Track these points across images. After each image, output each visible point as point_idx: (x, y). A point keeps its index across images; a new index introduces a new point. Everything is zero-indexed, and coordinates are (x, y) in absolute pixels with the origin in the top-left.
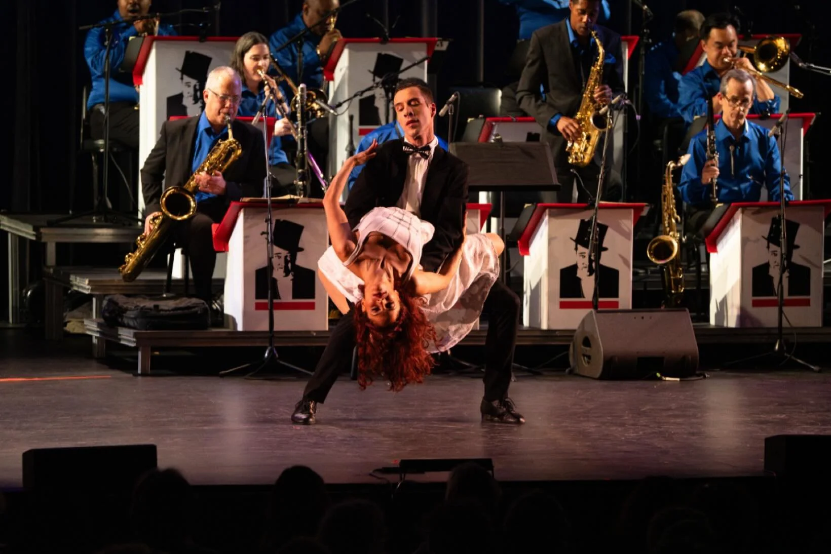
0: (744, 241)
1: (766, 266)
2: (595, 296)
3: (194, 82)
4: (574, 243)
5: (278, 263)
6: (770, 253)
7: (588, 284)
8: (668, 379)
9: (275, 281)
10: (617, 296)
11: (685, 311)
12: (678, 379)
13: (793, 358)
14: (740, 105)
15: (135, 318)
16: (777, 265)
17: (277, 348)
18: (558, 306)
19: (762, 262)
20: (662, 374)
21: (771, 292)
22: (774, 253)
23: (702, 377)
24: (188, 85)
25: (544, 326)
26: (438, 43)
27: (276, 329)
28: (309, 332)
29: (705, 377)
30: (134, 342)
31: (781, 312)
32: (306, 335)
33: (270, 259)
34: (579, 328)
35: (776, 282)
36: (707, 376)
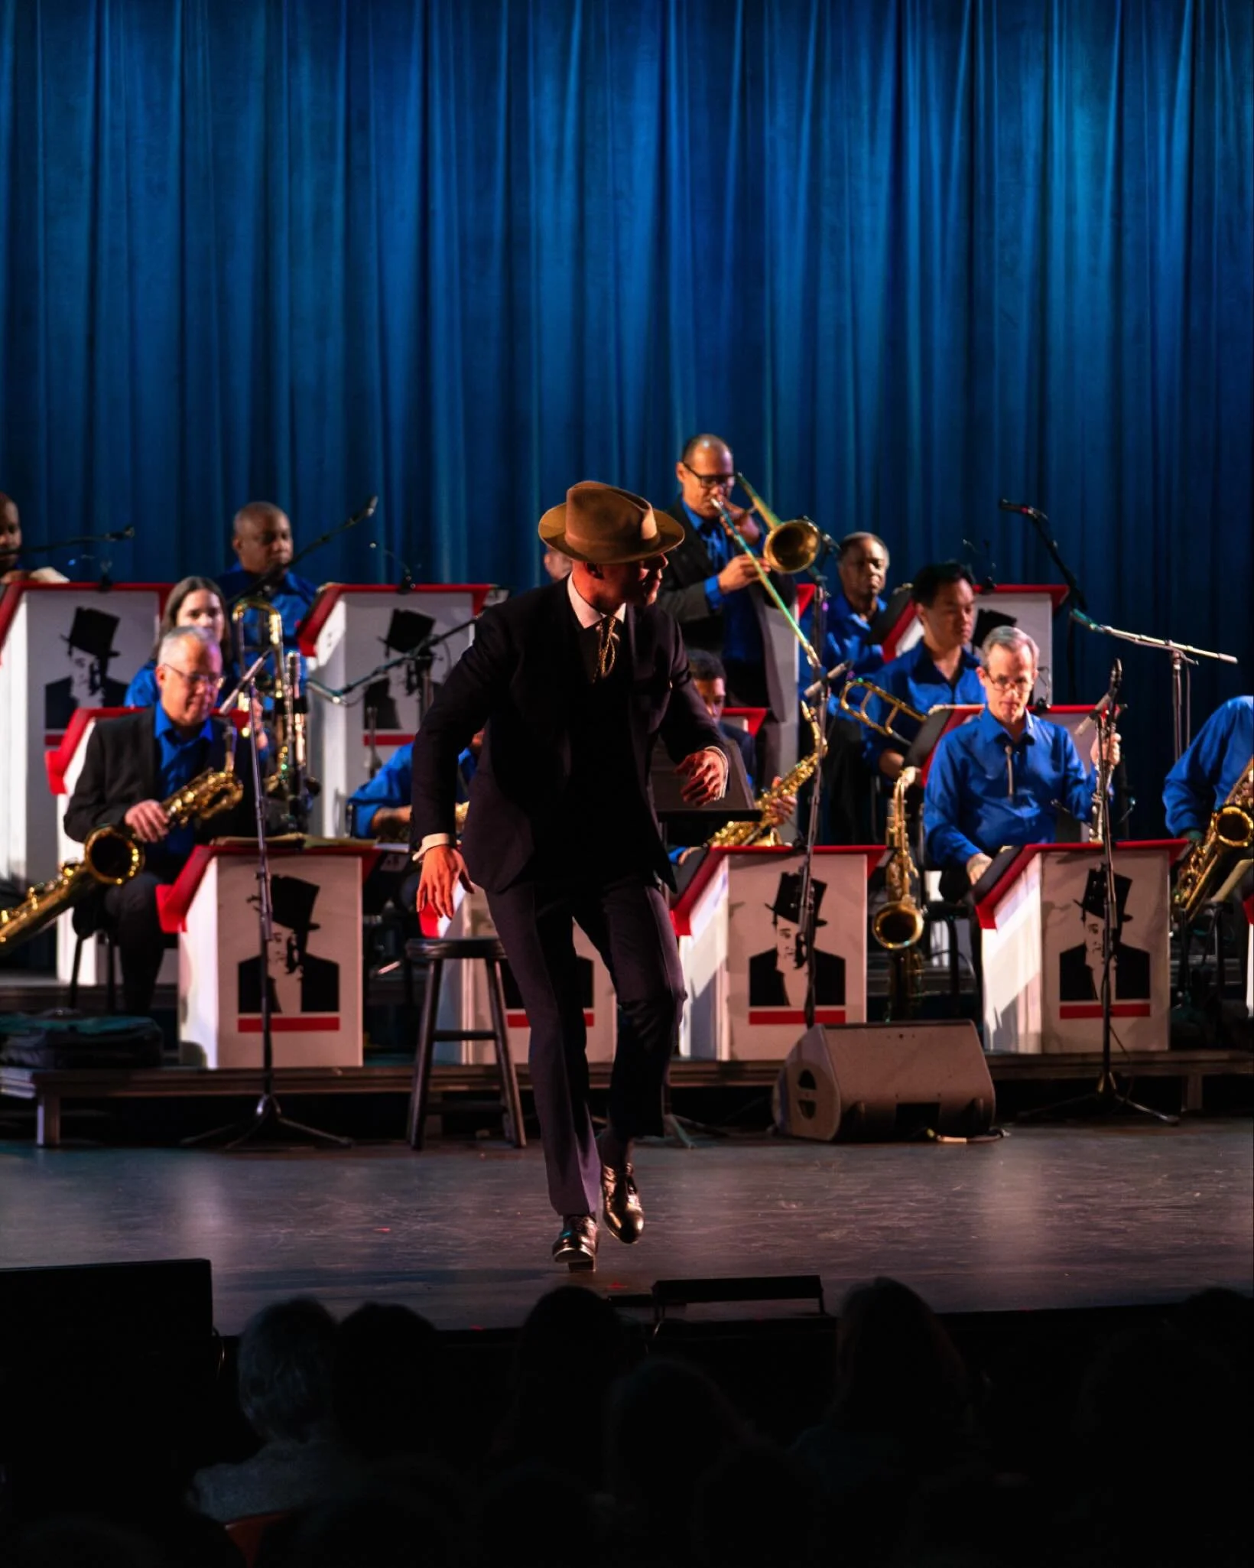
0: (1046, 908)
1: (1082, 950)
2: (809, 1003)
3: (89, 659)
4: (771, 914)
5: (277, 949)
6: (1088, 929)
7: (797, 984)
8: (947, 1139)
9: (271, 982)
10: (841, 1001)
11: (969, 1024)
12: (964, 1140)
13: (1129, 1102)
14: (1013, 687)
15: (35, 1049)
16: (1099, 949)
17: (279, 1098)
18: (746, 1020)
19: (1076, 943)
20: (937, 1132)
21: (1090, 994)
22: (1094, 928)
23: (998, 1136)
24: (80, 663)
25: (724, 1055)
26: (492, 593)
27: (276, 1063)
28: (328, 1069)
29: (1002, 1136)
30: (30, 1090)
31: (1108, 1028)
32: (323, 1075)
33: (264, 944)
34: (791, 1055)
35: (1098, 979)
36: (1005, 1134)
